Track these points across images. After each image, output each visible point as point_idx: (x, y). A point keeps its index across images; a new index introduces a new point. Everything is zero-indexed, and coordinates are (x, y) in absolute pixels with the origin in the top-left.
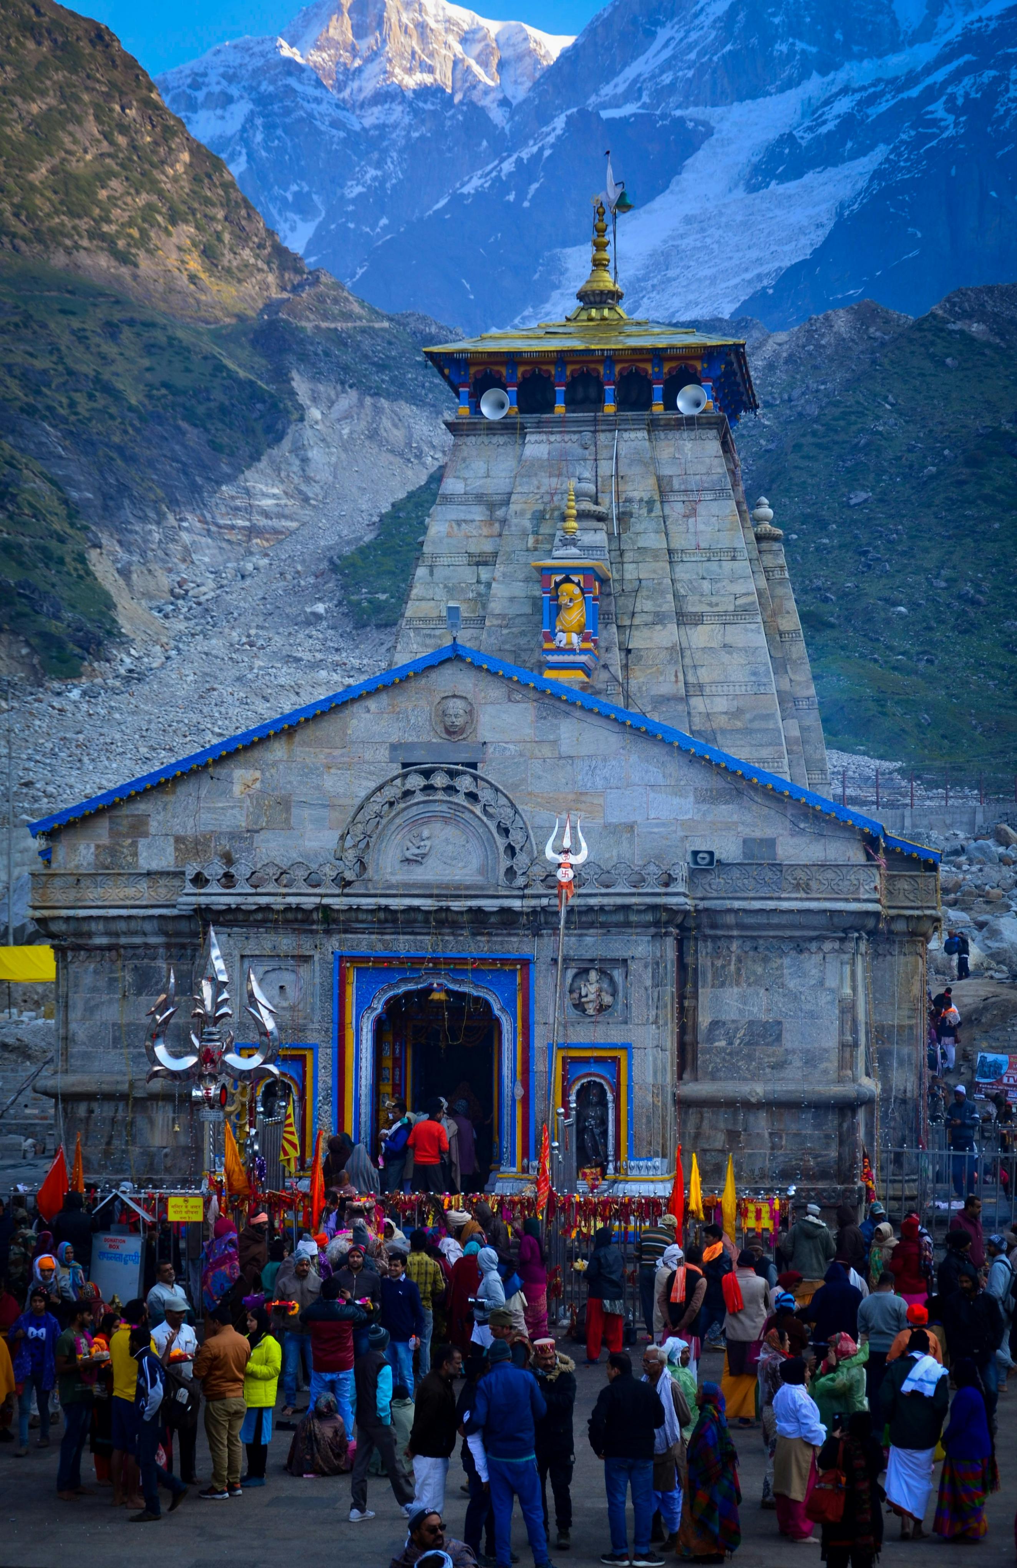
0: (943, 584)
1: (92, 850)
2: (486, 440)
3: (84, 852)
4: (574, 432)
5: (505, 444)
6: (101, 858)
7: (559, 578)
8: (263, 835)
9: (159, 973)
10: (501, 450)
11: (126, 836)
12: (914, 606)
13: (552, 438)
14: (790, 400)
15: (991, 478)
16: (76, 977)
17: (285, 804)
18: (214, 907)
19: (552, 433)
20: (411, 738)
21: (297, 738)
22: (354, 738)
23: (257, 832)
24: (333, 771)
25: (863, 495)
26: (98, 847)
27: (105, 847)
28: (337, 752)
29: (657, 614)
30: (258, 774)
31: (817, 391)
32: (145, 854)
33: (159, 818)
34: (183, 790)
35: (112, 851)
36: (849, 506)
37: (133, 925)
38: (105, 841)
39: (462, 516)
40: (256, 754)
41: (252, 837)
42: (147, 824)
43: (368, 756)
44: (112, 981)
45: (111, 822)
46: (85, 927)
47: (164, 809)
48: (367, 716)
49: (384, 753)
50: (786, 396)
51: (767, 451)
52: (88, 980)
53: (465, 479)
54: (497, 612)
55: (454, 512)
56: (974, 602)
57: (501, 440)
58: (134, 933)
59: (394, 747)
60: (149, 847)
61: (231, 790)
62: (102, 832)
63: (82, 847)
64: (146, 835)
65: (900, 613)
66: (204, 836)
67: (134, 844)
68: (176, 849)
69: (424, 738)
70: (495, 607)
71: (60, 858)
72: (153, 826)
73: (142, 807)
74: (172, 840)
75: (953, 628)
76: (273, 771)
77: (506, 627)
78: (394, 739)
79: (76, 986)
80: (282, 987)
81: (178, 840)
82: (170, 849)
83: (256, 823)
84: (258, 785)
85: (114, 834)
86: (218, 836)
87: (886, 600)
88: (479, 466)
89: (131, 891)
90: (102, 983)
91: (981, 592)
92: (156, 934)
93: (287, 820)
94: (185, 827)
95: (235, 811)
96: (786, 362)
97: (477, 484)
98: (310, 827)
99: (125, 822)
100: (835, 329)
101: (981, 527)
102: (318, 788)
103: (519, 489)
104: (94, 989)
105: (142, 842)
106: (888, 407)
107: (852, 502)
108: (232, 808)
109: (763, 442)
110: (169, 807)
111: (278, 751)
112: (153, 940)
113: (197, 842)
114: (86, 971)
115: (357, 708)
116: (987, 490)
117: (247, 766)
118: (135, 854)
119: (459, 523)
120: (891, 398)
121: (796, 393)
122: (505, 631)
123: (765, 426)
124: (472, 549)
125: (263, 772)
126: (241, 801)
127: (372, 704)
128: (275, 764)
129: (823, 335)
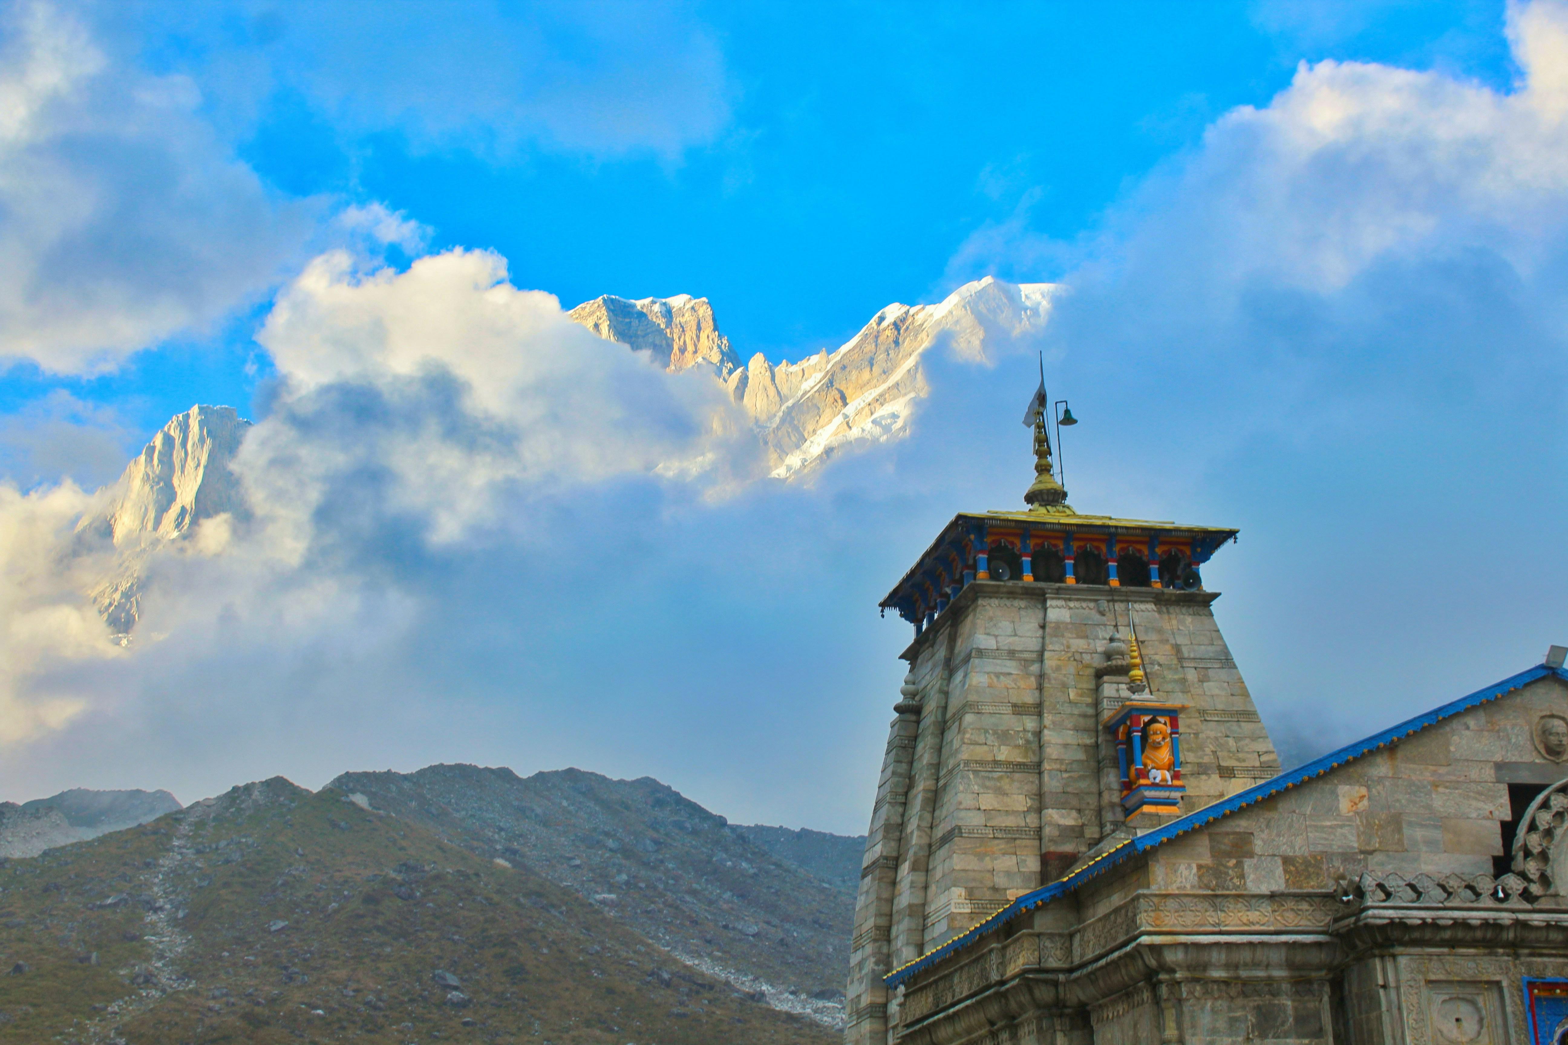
0: (351, 993)
1: (1195, 870)
2: (1008, 603)
3: (1185, 873)
4: (1091, 600)
5: (1026, 608)
6: (1205, 880)
7: (1147, 719)
8: (1379, 857)
9: (1285, 1011)
10: (1023, 613)
11: (1229, 855)
12: (330, 1010)
13: (1072, 604)
14: (217, 849)
15: (383, 914)
16: (1193, 1017)
17: (1396, 822)
18: (1409, 921)
19: (1070, 600)
20: (1513, 757)
21: (1400, 754)
22: (1458, 756)
23: (1371, 853)
24: (1441, 789)
25: (281, 924)
26: (1200, 867)
27: (1208, 868)
28: (1442, 770)
29: (1199, 765)
30: (1363, 791)
31: (240, 842)
32: (1252, 876)
33: (1264, 836)
34: (1284, 806)
35: (1217, 872)
36: (270, 932)
37: (1259, 954)
38: (1207, 860)
39: (999, 669)
40: (1358, 769)
41: (1365, 859)
42: (1250, 843)
43: (1474, 774)
44: (1233, 1021)
45: (1211, 840)
46: (1205, 956)
47: (1268, 826)
48: (1467, 733)
49: (1489, 773)
50: (214, 846)
51: (200, 887)
52: (1205, 1020)
53: (996, 636)
54: (1054, 756)
55: (990, 665)
56: (376, 1008)
57: (1022, 604)
58: (1256, 965)
59: (1499, 767)
60: (1256, 868)
61: (1337, 808)
62: (1202, 849)
63: (1182, 867)
64: (1251, 855)
65: (319, 1015)
66: (1315, 857)
67: (1240, 864)
68: (1286, 871)
69: (1527, 758)
70: (1052, 752)
71: (1160, 879)
72: (1258, 845)
73: (1242, 824)
74: (1279, 861)
75: (361, 1028)
76: (1380, 788)
77: (1066, 771)
78: (1498, 758)
79: (1193, 1026)
80: (1458, 1020)
81: (1287, 861)
82: (1280, 871)
83: (1368, 844)
84: (1365, 802)
85: (1216, 853)
86: (1328, 856)
87: (308, 1005)
88: (1005, 626)
89: (1254, 916)
90: (1221, 1024)
91: (381, 1000)
92: (1279, 966)
93: (1400, 842)
94: (1292, 847)
95: (1345, 830)
96: (214, 819)
97: (1006, 642)
98: (1424, 849)
99: (1226, 841)
100: (254, 797)
101: (375, 951)
102: (1429, 807)
103: (1050, 647)
104: (1214, 1031)
105: (1248, 864)
106: (297, 856)
107: (273, 928)
108: (1341, 827)
109: (196, 880)
110: (1272, 823)
111: (1381, 768)
112: (1277, 973)
113: (1307, 863)
114: (1202, 1009)
115: (1455, 724)
116: (380, 922)
117: (1349, 781)
118: (1242, 876)
119: (998, 675)
120: (300, 851)
121: (222, 844)
122: (1065, 775)
123: (198, 868)
124: (1014, 700)
125: (1368, 788)
126: (1349, 819)
127: (1471, 721)
128: (1380, 780)
129: (243, 802)
